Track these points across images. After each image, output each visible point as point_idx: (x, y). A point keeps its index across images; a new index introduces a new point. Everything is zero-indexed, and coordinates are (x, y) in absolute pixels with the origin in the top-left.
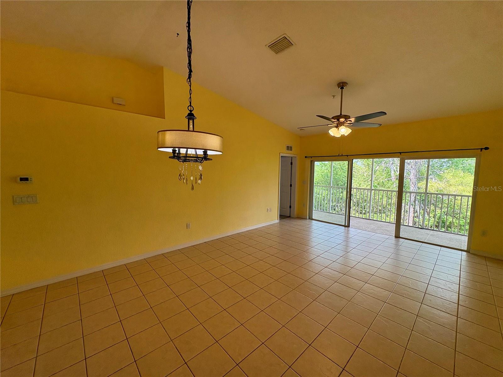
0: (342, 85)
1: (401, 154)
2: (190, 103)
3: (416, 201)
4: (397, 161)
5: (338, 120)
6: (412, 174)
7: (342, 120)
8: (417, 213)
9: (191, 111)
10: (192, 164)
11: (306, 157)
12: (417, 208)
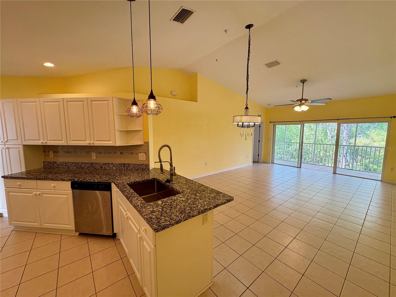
0: (303, 81)
1: (338, 120)
2: (247, 102)
3: (347, 154)
4: (334, 125)
5: (301, 102)
6: (345, 133)
7: (303, 102)
8: (348, 163)
9: (247, 106)
10: (246, 129)
11: (270, 122)
12: (348, 158)
